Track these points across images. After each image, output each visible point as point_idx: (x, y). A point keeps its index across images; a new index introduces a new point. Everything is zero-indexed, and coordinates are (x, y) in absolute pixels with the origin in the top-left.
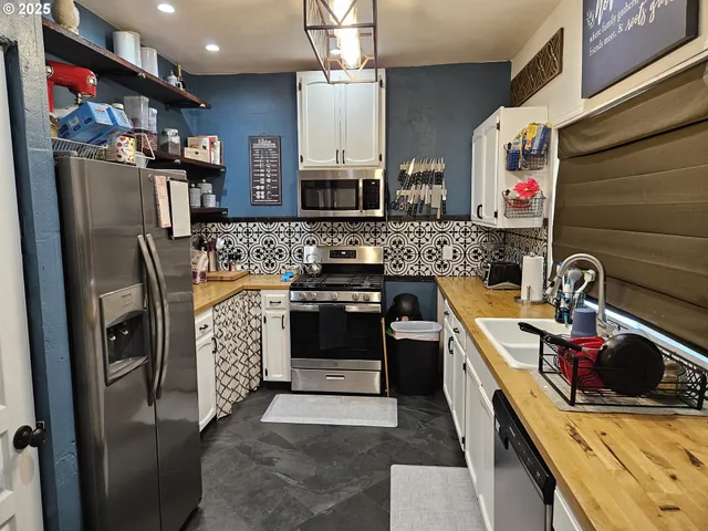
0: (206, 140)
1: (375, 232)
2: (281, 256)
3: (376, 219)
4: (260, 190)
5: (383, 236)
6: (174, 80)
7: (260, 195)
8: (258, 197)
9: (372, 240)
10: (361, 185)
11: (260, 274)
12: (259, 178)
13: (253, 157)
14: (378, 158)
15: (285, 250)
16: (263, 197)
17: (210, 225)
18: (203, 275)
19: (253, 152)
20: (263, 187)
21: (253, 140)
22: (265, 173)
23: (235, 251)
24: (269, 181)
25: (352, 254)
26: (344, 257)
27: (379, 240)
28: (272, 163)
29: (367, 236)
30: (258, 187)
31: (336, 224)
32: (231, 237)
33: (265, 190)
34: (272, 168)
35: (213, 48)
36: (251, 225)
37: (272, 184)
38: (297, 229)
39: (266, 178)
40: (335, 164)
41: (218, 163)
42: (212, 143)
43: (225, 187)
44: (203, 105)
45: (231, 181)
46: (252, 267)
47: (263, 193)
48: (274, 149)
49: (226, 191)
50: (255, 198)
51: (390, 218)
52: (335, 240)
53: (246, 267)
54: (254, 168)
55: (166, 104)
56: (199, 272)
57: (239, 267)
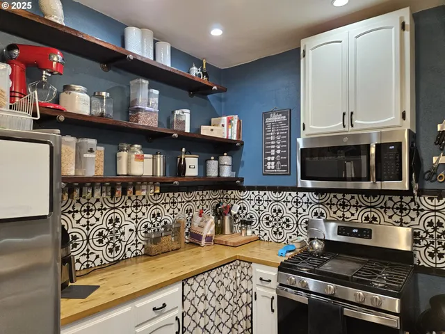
0: (224, 119)
1: (401, 209)
2: (288, 226)
3: (401, 193)
4: (271, 161)
5: (413, 214)
6: (195, 71)
7: (271, 166)
8: (269, 167)
9: (396, 218)
10: (373, 151)
11: (268, 241)
12: (270, 150)
13: (266, 132)
14: (400, 115)
15: (293, 220)
16: (273, 167)
17: (229, 192)
18: (209, 239)
19: (266, 126)
20: (273, 158)
21: (267, 115)
22: (276, 144)
23: (248, 216)
24: (278, 152)
25: (366, 233)
26: (355, 235)
27: (406, 219)
28: (282, 135)
29: (390, 212)
30: (269, 158)
31: (348, 197)
32: (246, 204)
33: (275, 161)
34: (282, 139)
35: (217, 32)
36: (262, 193)
37: (281, 154)
38: (305, 199)
39: (276, 149)
40: (342, 129)
41: (235, 138)
42: (229, 122)
43: (243, 158)
44: (215, 88)
45: (247, 154)
46: (262, 233)
47: (273, 163)
48: (284, 122)
49: (243, 162)
50: (266, 168)
51: (421, 192)
52: (348, 214)
53: (257, 232)
54: (266, 141)
55: (190, 91)
56: (204, 235)
57: (249, 232)
